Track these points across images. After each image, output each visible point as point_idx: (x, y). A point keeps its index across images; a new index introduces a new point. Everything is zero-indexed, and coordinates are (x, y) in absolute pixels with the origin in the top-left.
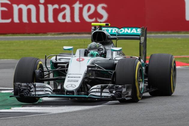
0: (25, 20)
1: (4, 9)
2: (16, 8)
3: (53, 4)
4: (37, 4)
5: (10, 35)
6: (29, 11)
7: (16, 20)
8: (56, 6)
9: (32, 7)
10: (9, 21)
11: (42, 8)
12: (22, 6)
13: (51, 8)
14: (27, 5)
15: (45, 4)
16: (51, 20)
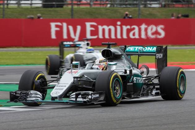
0: (107, 36)
1: (93, 29)
2: (100, 28)
3: (126, 25)
4: (115, 25)
5: (96, 47)
6: (110, 30)
7: (101, 36)
8: (129, 27)
9: (112, 28)
10: (95, 37)
11: (119, 28)
12: (105, 27)
13: (125, 28)
14: (108, 26)
15: (121, 26)
16: (125, 36)
